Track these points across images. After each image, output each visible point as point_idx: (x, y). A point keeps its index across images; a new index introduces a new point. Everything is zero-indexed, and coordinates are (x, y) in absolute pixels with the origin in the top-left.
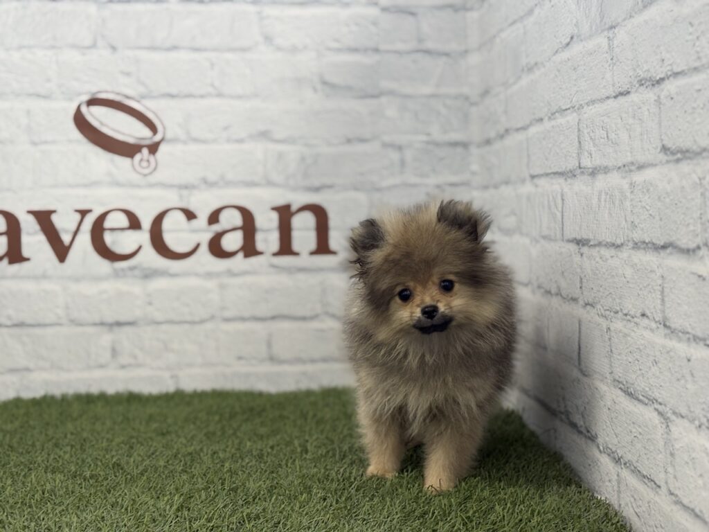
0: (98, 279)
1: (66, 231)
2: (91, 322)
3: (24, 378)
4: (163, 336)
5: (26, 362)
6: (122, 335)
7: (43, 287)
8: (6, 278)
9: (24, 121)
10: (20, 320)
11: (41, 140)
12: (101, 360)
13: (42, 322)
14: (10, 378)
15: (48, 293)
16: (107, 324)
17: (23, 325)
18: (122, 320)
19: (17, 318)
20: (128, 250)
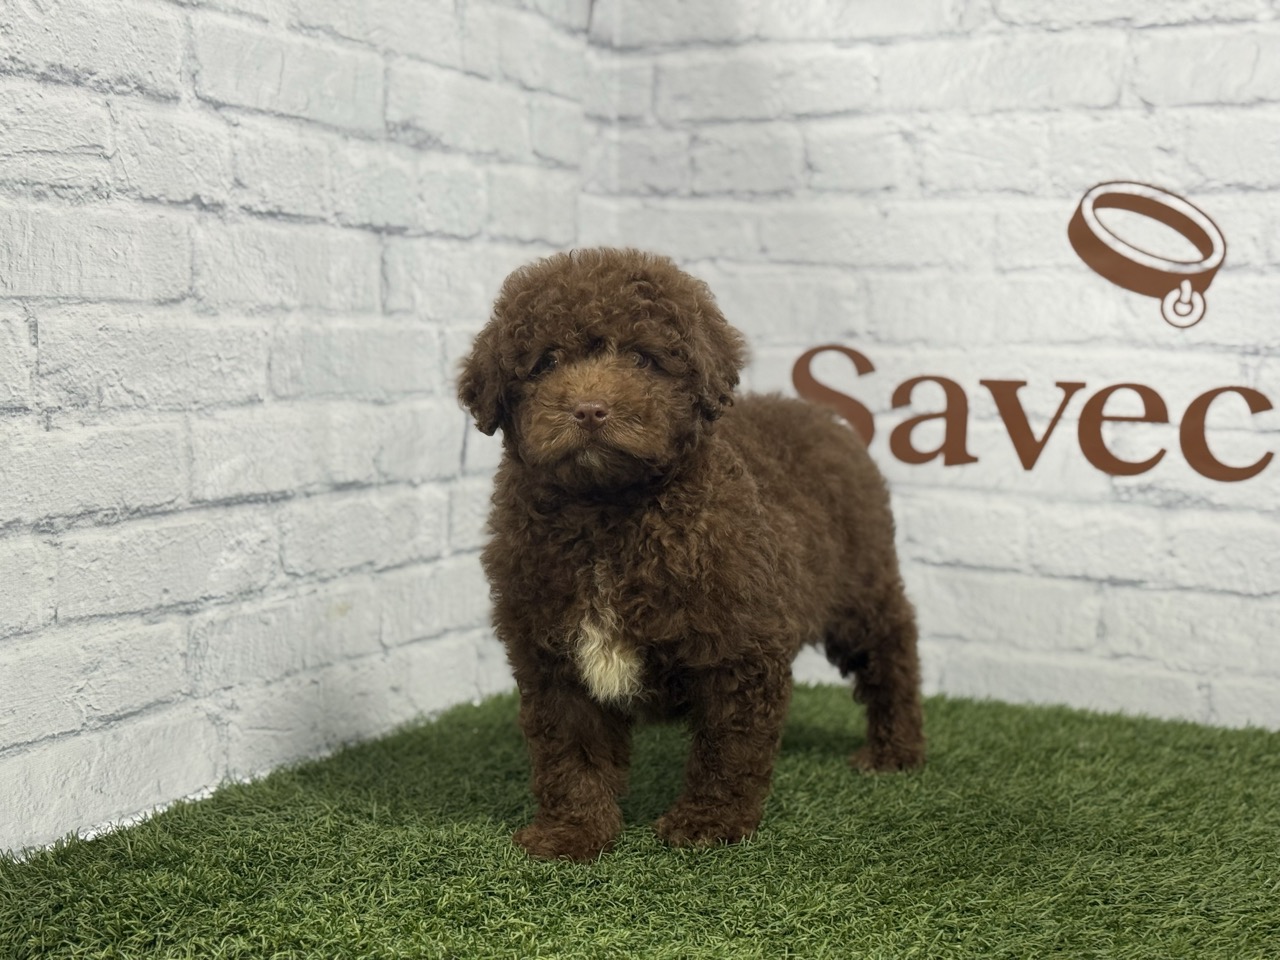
0: (1086, 501)
1: (1039, 417)
2: (1067, 572)
3: (954, 651)
4: (1189, 613)
5: (958, 626)
6: (1118, 600)
7: (995, 507)
8: (939, 486)
9: (988, 233)
10: (955, 556)
11: (1012, 266)
12: (1079, 639)
13: (988, 564)
14: (932, 648)
15: (1002, 517)
16: (1093, 580)
17: (959, 564)
18: (1119, 575)
19: (951, 552)
20: (1140, 457)
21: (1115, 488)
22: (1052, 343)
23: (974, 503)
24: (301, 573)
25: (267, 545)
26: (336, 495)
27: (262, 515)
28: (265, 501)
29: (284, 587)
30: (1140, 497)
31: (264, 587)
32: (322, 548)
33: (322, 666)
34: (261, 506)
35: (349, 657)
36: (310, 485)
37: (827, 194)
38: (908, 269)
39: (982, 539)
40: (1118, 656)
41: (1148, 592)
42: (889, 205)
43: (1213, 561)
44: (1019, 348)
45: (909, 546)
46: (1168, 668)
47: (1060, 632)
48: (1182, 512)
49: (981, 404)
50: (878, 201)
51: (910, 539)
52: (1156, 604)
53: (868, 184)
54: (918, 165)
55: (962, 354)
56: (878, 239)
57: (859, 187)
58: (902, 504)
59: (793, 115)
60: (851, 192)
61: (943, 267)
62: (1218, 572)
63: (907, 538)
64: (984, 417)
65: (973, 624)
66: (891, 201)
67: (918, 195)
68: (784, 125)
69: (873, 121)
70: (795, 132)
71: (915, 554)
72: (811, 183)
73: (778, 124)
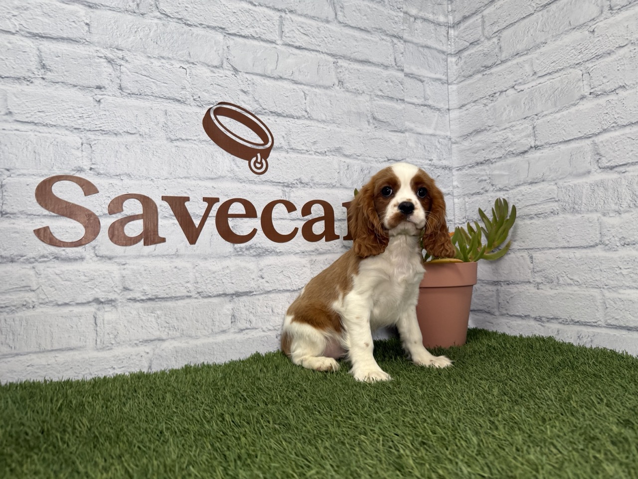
0: (222, 257)
1: (196, 215)
2: (215, 293)
3: (157, 347)
4: (271, 303)
5: (158, 333)
6: (240, 303)
7: (176, 264)
8: (143, 256)
9: (162, 120)
10: (154, 294)
11: (176, 138)
12: (223, 326)
13: (174, 295)
14: (142, 349)
15: (179, 269)
16: (228, 295)
17: (157, 298)
18: (240, 291)
19: (151, 292)
20: (246, 233)
21: (235, 249)
22: (200, 179)
23: (164, 264)
30: (247, 252)
37: (57, 85)
38: (116, 134)
39: (169, 283)
40: (242, 330)
41: (253, 297)
42: (101, 97)
43: (279, 278)
44: (184, 180)
45: (125, 293)
46: (264, 331)
47: (214, 325)
48: (265, 258)
49: (163, 210)
50: (93, 94)
51: (126, 289)
52: (257, 302)
53: (86, 83)
54: (118, 78)
55: (151, 182)
56: (94, 115)
57: (81, 84)
58: (120, 269)
59: (29, 33)
60: (75, 86)
61: (138, 135)
62: (281, 282)
63: (124, 288)
64: (166, 217)
65: (167, 330)
66: (102, 95)
67: (119, 94)
68: (23, 38)
69: (87, 48)
70: (32, 45)
71: (129, 297)
72: (44, 77)
73: (17, 37)
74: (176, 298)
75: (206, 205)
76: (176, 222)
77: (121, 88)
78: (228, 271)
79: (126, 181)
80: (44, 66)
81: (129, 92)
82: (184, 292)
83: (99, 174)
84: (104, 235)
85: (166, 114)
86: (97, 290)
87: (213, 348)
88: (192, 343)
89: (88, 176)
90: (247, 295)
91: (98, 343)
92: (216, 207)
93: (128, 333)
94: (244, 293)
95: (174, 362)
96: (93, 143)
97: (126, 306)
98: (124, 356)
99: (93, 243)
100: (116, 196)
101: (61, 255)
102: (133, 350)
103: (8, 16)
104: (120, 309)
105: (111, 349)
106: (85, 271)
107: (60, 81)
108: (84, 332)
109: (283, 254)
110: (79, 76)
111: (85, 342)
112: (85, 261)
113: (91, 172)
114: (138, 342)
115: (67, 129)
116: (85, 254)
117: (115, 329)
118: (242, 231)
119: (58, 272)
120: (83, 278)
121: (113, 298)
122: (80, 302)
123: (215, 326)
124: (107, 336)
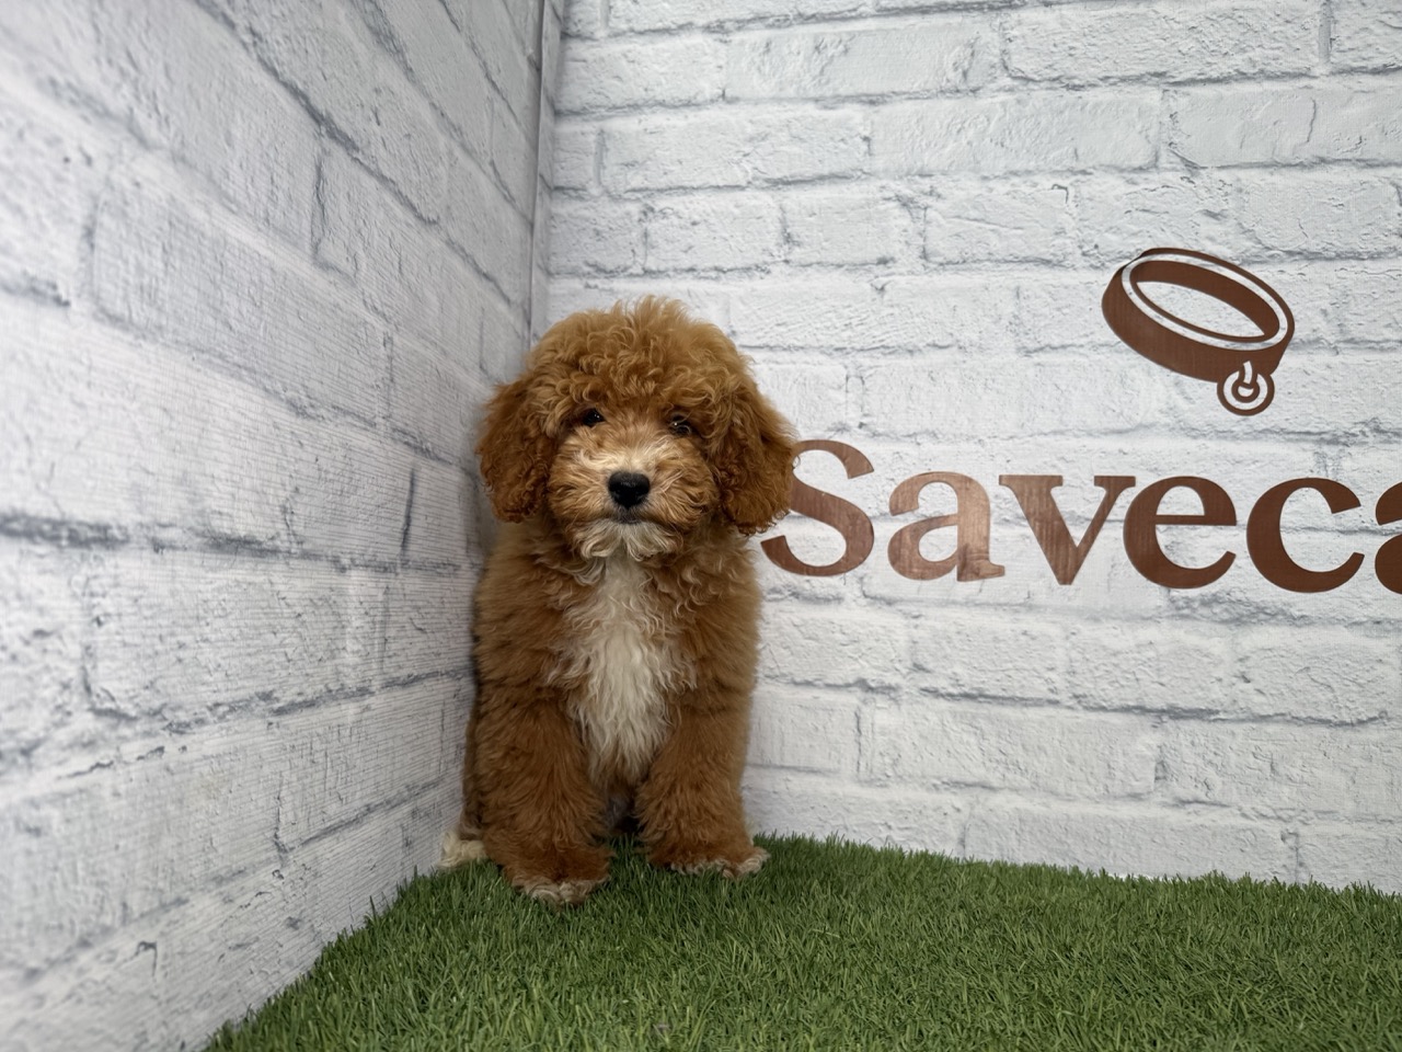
0: (1138, 618)
1: (1078, 519)
2: (1117, 703)
3: (978, 802)
4: (1268, 747)
5: (982, 771)
6: (1181, 735)
7: (1025, 627)
8: (954, 603)
9: (1008, 309)
10: (976, 686)
11: (1038, 346)
12: (1134, 783)
13: (1019, 695)
14: (949, 799)
15: (1033, 639)
16: (1150, 711)
17: (982, 695)
18: (1182, 704)
19: (970, 681)
20: (1202, 564)
21: (1172, 601)
22: (1090, 434)
23: (1001, 624)
24: (133, 713)
25: (52, 643)
26: (213, 559)
27: (43, 572)
28: (54, 539)
29: (89, 745)
30: (1205, 611)
31: (36, 744)
32: (180, 660)
33: (164, 907)
34: (43, 548)
35: (219, 880)
36: (164, 526)
37: (810, 270)
38: (911, 352)
39: (1010, 665)
40: (1183, 803)
41: (1218, 725)
42: (885, 280)
43: (1295, 685)
44: (1051, 439)
45: (917, 675)
46: (1244, 816)
47: (1111, 776)
48: (1255, 628)
49: (1003, 506)
50: (872, 276)
51: (918, 668)
52: (1227, 739)
53: (859, 256)
54: (920, 234)
55: (979, 447)
56: (872, 318)
57: (849, 259)
58: (907, 626)
59: (767, 180)
60: (840, 266)
61: (955, 349)
62: (1301, 697)
63: (915, 665)
64: (1007, 521)
65: (1001, 768)
66: (888, 275)
67: (920, 268)
68: (757, 193)
69: (864, 186)
70: (771, 201)
71: (924, 685)
72: (789, 257)
73: (749, 192)
74: (1024, 702)
75: (1101, 493)
76: (1029, 531)
77: (925, 255)
78: (1151, 654)
79: (928, 446)
80: (788, 239)
81: (940, 259)
82: (1039, 690)
83: (875, 435)
84: (879, 555)
85: (1018, 295)
86: (865, 663)
87: (1106, 829)
88: (1058, 808)
89: (856, 439)
90: (1201, 718)
91: (862, 768)
92: (1126, 498)
93: (919, 759)
94: (1191, 711)
95: (1014, 843)
96: (867, 373)
97: (917, 702)
98: (910, 805)
99: (860, 570)
100: (907, 478)
101: (804, 589)
102: (930, 798)
103: (736, 158)
104: (904, 707)
105: (886, 786)
106: (843, 623)
107: (814, 260)
108: (837, 742)
109: (1311, 623)
110: (848, 246)
111: (839, 762)
112: (843, 604)
113: (862, 431)
114: (938, 783)
115: (823, 353)
116: (843, 590)
117: (895, 747)
118: (1193, 558)
119: (797, 621)
120: (838, 636)
121: (893, 684)
122: (830, 682)
123: (1113, 779)
124: (878, 758)
